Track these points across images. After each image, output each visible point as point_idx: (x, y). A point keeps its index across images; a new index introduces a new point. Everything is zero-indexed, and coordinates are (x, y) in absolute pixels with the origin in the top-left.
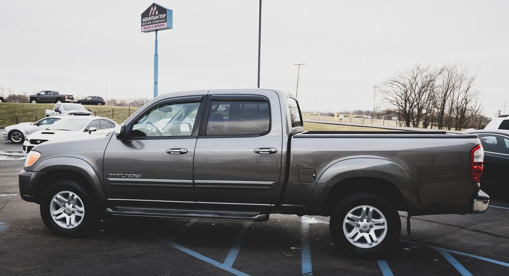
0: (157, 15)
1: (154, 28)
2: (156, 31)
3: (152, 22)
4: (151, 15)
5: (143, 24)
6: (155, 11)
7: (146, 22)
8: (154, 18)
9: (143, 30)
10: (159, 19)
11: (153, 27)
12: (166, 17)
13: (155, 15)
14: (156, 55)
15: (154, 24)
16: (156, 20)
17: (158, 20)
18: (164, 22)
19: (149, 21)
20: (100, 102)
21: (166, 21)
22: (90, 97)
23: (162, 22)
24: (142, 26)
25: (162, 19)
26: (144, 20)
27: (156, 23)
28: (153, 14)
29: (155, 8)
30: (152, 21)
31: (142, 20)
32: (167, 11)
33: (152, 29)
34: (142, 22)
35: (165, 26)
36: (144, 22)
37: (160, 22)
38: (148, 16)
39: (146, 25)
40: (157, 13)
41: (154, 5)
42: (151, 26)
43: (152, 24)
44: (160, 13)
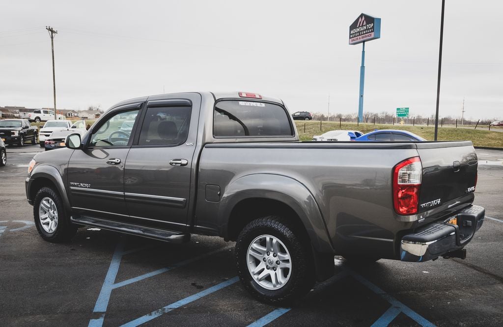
0: (365, 25)
1: (361, 40)
2: (364, 42)
3: (359, 34)
4: (359, 26)
5: (351, 36)
6: (363, 22)
7: (354, 34)
8: (362, 29)
9: (351, 42)
10: (367, 29)
11: (360, 38)
12: (373, 27)
13: (362, 26)
14: (363, 67)
15: (362, 35)
16: (363, 31)
17: (365, 30)
18: (372, 32)
19: (357, 33)
20: (307, 117)
21: (373, 31)
22: (298, 112)
23: (370, 32)
24: (350, 38)
25: (369, 29)
26: (352, 32)
27: (364, 34)
28: (361, 25)
29: (363, 18)
30: (359, 32)
31: (350, 32)
32: (375, 20)
33: (359, 40)
34: (350, 35)
35: (373, 36)
36: (352, 34)
37: (367, 33)
38: (356, 28)
39: (354, 37)
40: (365, 23)
41: (362, 15)
42: (358, 37)
43: (359, 35)
44: (367, 23)
